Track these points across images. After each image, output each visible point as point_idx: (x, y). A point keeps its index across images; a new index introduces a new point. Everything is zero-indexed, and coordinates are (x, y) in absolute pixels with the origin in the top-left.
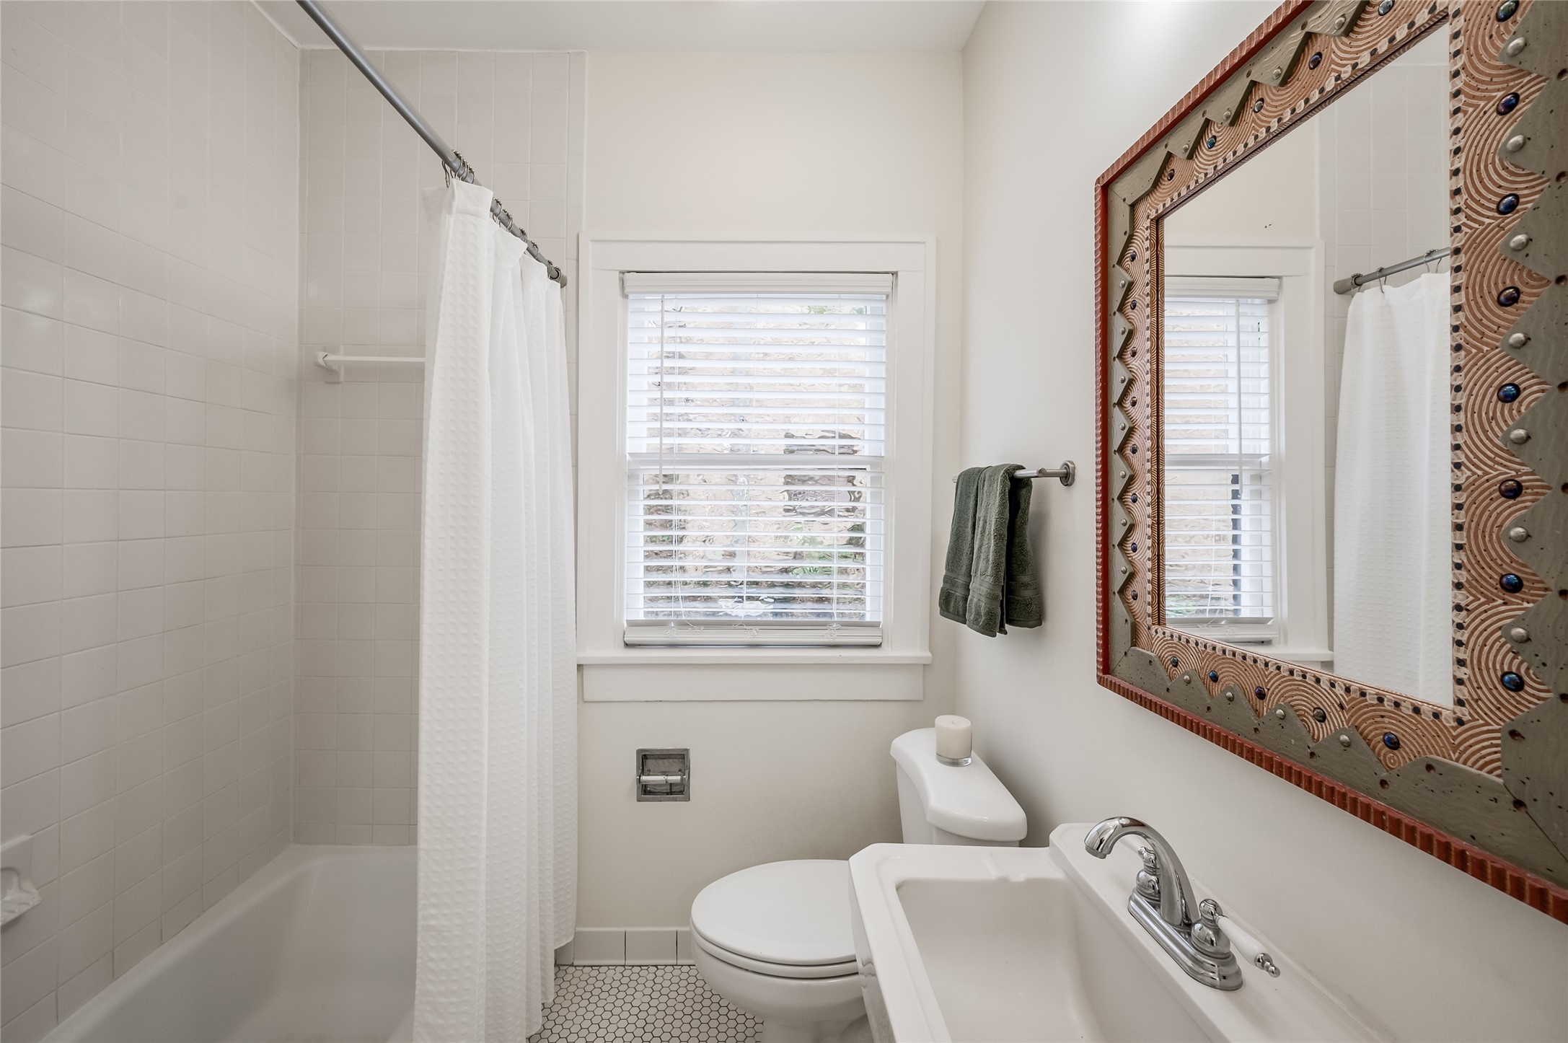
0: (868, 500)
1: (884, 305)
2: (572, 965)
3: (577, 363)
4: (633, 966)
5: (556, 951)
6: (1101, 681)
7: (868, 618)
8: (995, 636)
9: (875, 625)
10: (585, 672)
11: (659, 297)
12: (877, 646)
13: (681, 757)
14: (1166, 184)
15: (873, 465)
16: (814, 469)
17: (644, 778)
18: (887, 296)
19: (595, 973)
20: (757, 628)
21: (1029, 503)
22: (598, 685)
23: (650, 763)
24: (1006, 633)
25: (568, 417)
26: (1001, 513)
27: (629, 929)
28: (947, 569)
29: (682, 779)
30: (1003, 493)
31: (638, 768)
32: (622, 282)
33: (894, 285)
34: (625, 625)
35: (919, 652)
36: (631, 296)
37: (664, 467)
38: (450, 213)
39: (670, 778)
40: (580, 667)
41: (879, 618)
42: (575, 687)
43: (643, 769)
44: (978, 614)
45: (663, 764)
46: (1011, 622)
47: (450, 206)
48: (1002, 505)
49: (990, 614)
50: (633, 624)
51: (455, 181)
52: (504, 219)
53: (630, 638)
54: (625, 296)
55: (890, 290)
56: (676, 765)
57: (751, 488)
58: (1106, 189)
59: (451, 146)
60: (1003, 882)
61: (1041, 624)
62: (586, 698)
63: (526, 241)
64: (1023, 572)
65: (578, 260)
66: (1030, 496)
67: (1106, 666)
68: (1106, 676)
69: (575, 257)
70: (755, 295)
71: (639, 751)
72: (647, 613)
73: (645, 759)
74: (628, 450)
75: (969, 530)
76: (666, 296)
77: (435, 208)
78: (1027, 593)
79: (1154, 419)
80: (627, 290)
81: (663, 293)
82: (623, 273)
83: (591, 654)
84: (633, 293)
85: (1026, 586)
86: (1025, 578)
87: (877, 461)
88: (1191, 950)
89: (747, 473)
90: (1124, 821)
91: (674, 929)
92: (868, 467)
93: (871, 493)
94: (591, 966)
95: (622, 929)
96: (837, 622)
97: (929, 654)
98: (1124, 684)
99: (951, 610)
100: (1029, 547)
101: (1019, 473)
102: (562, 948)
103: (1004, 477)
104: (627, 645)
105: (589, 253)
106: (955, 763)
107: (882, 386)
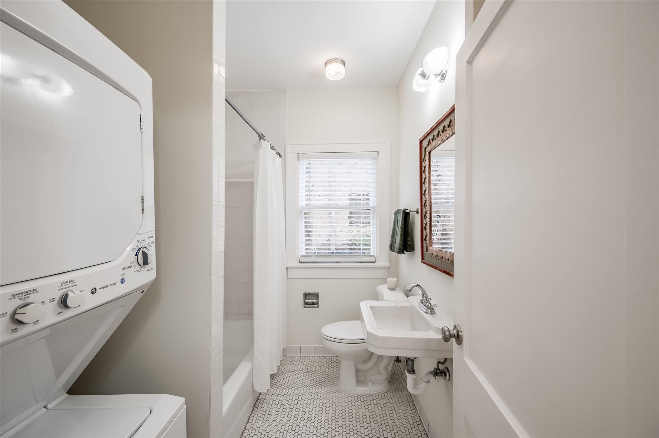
0: (371, 219)
1: (375, 161)
2: (285, 356)
3: (285, 180)
4: (303, 356)
5: (283, 349)
6: (422, 262)
7: (372, 254)
8: (401, 254)
9: (374, 256)
10: (288, 270)
11: (309, 160)
12: (374, 262)
13: (316, 295)
14: (430, 146)
15: (372, 208)
16: (355, 210)
17: (306, 301)
18: (376, 159)
19: (292, 357)
20: (338, 257)
21: (409, 219)
22: (293, 274)
23: (307, 296)
24: (405, 254)
25: (283, 196)
26: (402, 222)
27: (302, 346)
28: (392, 238)
29: (317, 301)
30: (403, 216)
31: (304, 298)
32: (298, 156)
33: (378, 155)
34: (300, 256)
35: (386, 263)
36: (300, 160)
37: (310, 210)
38: (261, 149)
39: (313, 301)
40: (287, 268)
41: (375, 254)
42: (286, 274)
43: (305, 298)
44: (397, 248)
45: (311, 297)
46: (406, 251)
47: (261, 147)
48: (402, 219)
49: (400, 248)
50: (302, 256)
51: (262, 141)
52: (272, 148)
53: (301, 260)
54: (299, 160)
55: (376, 157)
56: (315, 298)
57: (336, 216)
58: (421, 143)
59: (260, 132)
60: (395, 307)
61: (413, 251)
62: (289, 277)
63: (276, 151)
64: (408, 237)
65: (285, 150)
66: (410, 217)
67: (423, 258)
68: (423, 260)
69: (284, 149)
70: (337, 159)
71: (304, 293)
72: (305, 253)
73: (306, 295)
74: (300, 205)
75: (396, 226)
76: (311, 160)
77: (257, 147)
78: (410, 243)
79: (429, 199)
80: (299, 158)
81: (310, 159)
82: (298, 153)
83: (290, 265)
84: (300, 159)
85: (409, 241)
86: (409, 239)
87: (373, 207)
88: (426, 309)
89: (335, 211)
90: (415, 284)
91: (315, 346)
92: (371, 209)
93: (372, 216)
94: (291, 356)
95: (300, 346)
96: (362, 255)
97: (389, 264)
98: (426, 262)
99: (392, 249)
100: (410, 230)
101: (407, 211)
102: (284, 349)
103: (403, 212)
104: (300, 262)
105: (288, 148)
106: (392, 289)
107: (374, 185)
